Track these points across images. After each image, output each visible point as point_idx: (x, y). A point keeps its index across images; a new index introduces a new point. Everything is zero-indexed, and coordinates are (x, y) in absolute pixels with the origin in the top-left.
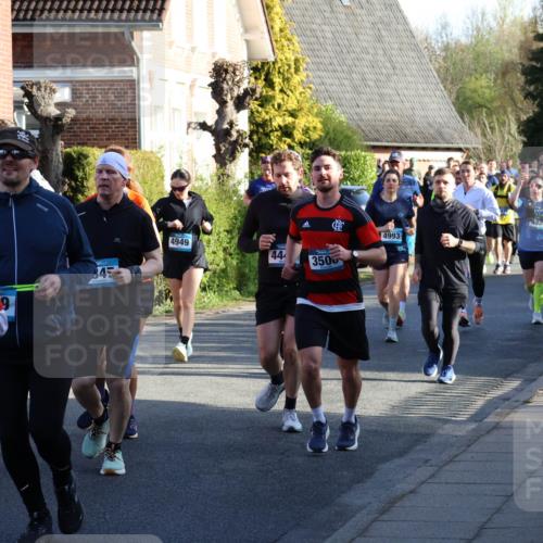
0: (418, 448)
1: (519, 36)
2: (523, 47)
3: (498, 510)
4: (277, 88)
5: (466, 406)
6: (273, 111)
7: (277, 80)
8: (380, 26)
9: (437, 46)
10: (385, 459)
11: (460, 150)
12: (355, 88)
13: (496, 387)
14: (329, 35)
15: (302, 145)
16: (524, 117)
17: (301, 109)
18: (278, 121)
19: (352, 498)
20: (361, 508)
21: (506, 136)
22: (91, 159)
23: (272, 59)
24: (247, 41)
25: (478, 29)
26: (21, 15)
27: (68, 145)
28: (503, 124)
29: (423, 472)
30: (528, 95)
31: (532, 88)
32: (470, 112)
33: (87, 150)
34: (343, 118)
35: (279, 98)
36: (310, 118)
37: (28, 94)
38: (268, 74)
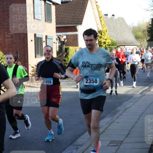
0: (131, 99)
1: (146, 25)
2: (147, 27)
3: (145, 110)
4: (103, 35)
5: (139, 92)
6: (102, 39)
7: (103, 34)
8: (121, 24)
9: (131, 27)
10: (125, 101)
11: (136, 45)
12: (117, 35)
13: (144, 88)
14: (112, 25)
15: (107, 45)
16: (148, 39)
17: (107, 39)
18: (103, 41)
19: (119, 108)
20: (120, 110)
21: (144, 43)
22: (70, 49)
23: (102, 30)
24: (97, 27)
25: (139, 24)
26: (57, 23)
27: (66, 46)
28: (144, 41)
29: (131, 104)
30: (148, 35)
31: (149, 34)
32: (138, 39)
33: (69, 47)
34: (115, 40)
35: (103, 37)
36: (109, 40)
37: (59, 37)
38: (101, 33)
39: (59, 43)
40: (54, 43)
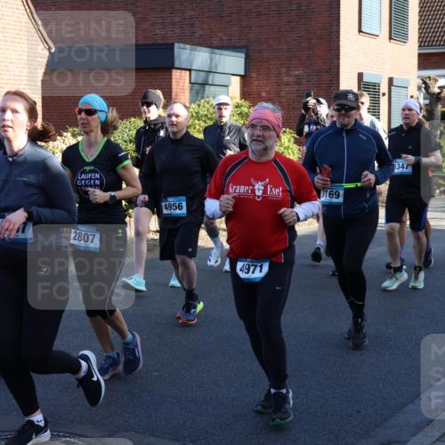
26: (422, 44)
39: (425, 98)
40: (412, 97)
